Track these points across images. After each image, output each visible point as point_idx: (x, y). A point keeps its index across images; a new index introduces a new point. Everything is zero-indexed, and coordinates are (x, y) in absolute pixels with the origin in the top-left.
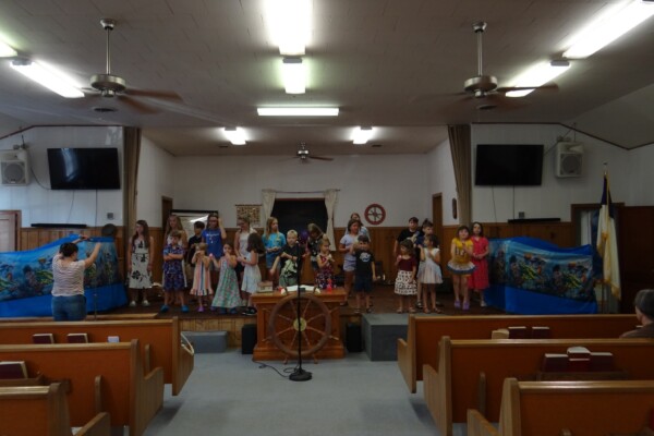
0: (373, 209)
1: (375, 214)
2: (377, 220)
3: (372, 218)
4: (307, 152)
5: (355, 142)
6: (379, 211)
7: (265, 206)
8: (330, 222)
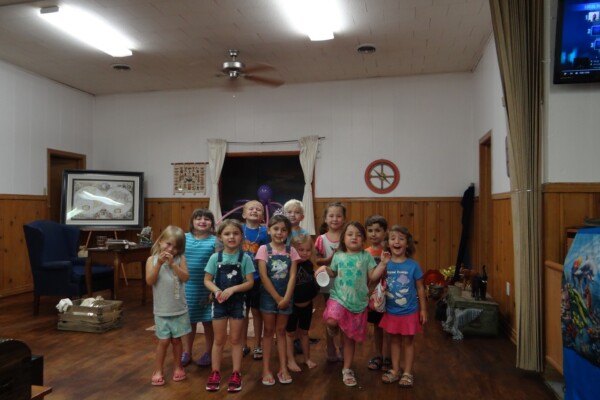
0: (378, 168)
1: (382, 177)
2: (386, 185)
3: (376, 182)
4: (238, 65)
5: (314, 38)
6: (388, 171)
7: (211, 165)
8: (307, 188)
